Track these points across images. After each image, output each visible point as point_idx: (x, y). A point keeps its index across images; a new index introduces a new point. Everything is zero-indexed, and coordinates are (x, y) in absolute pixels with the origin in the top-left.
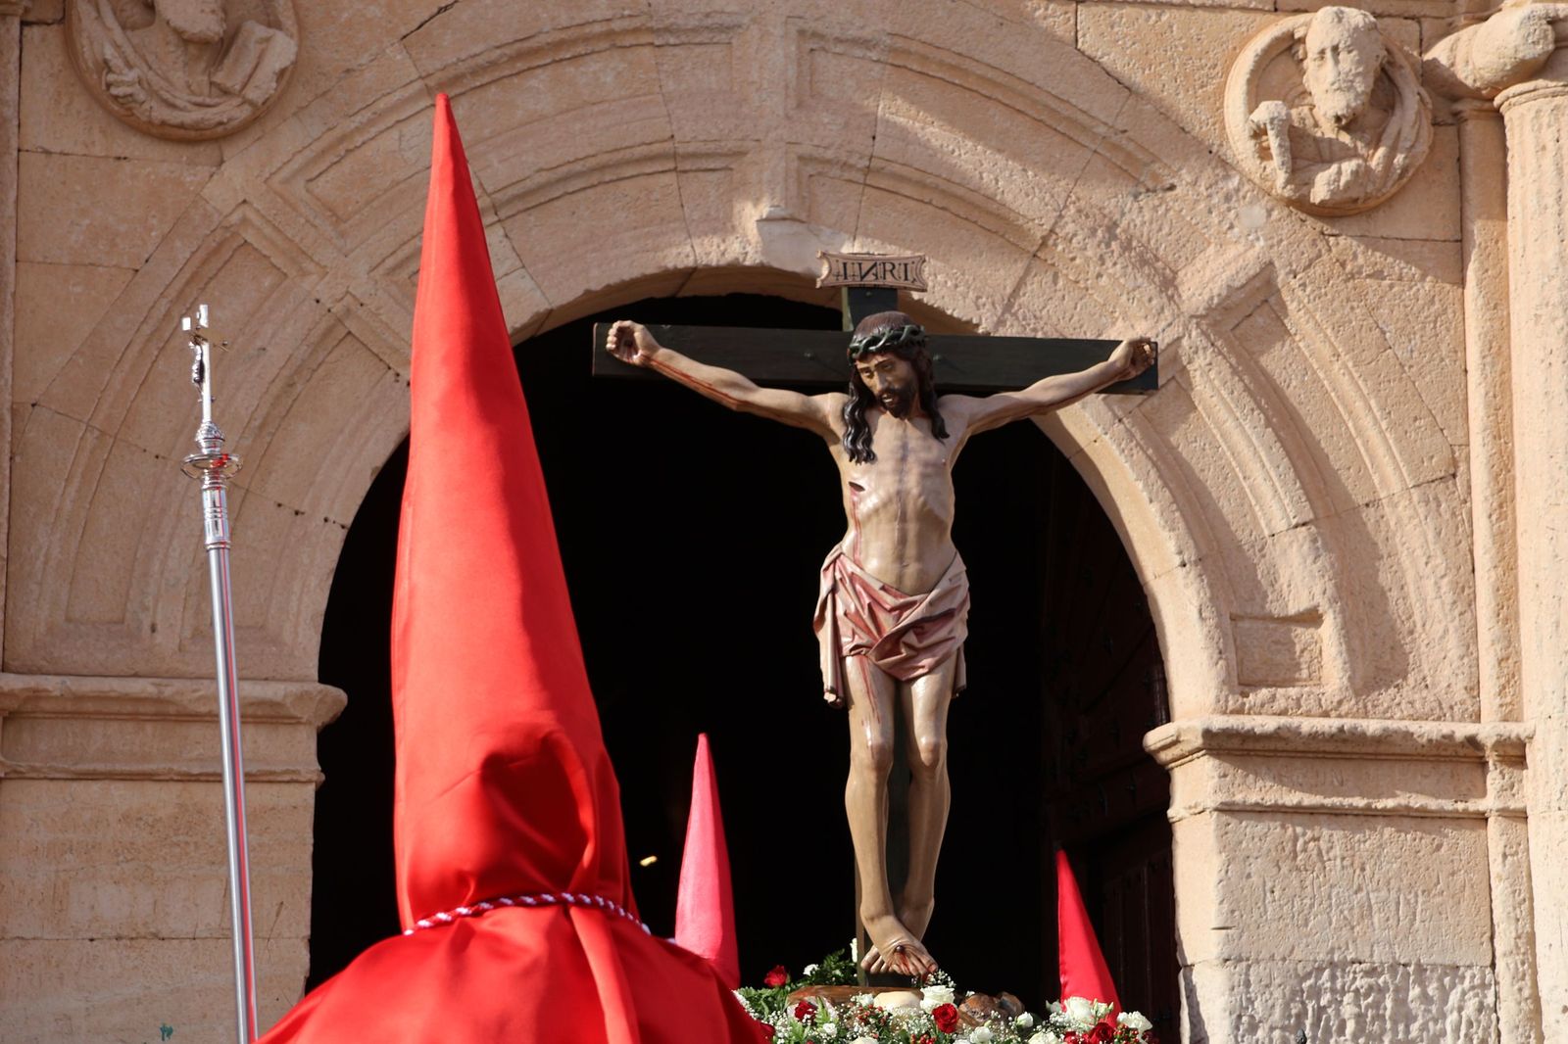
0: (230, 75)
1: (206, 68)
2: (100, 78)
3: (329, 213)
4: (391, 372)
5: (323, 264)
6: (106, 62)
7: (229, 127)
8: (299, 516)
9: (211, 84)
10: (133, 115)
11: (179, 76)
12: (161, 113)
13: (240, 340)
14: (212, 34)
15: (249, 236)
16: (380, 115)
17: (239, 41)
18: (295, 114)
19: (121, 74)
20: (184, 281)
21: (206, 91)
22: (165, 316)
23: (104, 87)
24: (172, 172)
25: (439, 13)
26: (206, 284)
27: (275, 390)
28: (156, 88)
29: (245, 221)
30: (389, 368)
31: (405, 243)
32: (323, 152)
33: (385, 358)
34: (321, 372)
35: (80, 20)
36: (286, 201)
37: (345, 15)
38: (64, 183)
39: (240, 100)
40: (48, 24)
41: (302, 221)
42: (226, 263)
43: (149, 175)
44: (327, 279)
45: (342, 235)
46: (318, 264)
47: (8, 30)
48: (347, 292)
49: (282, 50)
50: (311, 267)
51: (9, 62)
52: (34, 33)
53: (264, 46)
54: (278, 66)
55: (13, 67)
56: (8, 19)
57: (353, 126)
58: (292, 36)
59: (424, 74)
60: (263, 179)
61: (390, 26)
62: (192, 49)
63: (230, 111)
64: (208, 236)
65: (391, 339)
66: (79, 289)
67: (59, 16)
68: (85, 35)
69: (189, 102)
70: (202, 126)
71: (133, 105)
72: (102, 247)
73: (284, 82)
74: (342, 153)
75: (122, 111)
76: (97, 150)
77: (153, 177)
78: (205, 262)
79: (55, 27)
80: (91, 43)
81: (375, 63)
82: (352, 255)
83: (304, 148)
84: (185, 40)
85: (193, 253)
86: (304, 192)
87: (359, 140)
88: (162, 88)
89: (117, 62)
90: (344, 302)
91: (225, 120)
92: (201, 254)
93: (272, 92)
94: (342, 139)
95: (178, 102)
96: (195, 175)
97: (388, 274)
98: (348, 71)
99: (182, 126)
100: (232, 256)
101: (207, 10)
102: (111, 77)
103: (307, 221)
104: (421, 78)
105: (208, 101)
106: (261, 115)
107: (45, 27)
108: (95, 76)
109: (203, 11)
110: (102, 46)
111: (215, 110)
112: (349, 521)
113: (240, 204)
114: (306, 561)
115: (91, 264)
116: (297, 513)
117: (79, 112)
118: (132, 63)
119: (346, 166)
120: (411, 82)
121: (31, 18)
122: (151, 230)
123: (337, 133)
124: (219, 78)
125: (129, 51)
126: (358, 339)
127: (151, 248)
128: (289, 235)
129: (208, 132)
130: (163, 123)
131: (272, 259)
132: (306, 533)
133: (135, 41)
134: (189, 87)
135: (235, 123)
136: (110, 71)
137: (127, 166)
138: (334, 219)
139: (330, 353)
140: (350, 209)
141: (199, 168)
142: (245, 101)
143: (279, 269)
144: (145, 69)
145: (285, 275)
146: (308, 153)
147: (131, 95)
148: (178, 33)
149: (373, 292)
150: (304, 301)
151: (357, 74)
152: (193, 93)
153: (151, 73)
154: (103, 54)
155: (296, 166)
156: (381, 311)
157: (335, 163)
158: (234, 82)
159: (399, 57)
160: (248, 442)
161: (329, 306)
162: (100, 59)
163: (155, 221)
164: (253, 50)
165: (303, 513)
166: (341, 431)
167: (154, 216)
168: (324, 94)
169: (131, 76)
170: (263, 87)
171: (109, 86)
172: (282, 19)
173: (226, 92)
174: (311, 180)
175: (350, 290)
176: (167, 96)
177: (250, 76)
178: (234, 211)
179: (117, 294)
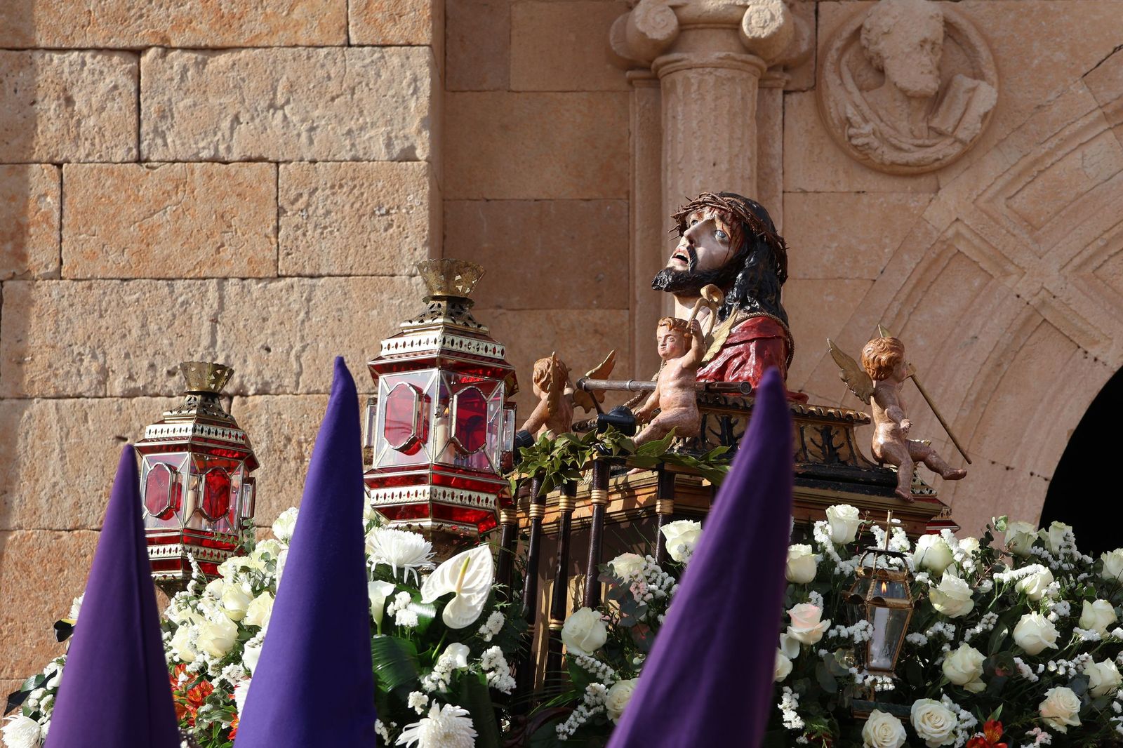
0: (944, 121)
1: (925, 116)
2: (843, 131)
3: (1025, 224)
4: (1080, 351)
5: (1022, 265)
6: (848, 119)
7: (943, 162)
8: (1009, 471)
9: (929, 128)
10: (869, 158)
11: (904, 125)
12: (890, 156)
13: (957, 330)
14: (930, 90)
15: (962, 246)
16: (1065, 141)
17: (951, 93)
18: (996, 146)
19: (859, 128)
20: (911, 286)
21: (925, 134)
22: (897, 315)
23: (846, 139)
24: (900, 200)
25: (1114, 52)
26: (929, 287)
27: (986, 370)
28: (886, 136)
29: (958, 235)
30: (1079, 347)
31: (1089, 244)
32: (1020, 175)
33: (1075, 339)
34: (1022, 353)
35: (828, 87)
36: (990, 217)
37: (1036, 62)
38: (817, 215)
39: (952, 140)
40: (804, 91)
41: (1004, 232)
42: (944, 269)
43: (882, 203)
44: (1025, 278)
45: (1037, 241)
46: (1017, 266)
47: (774, 100)
48: (1043, 288)
49: (986, 97)
50: (1011, 268)
51: (775, 124)
52: (793, 99)
53: (970, 94)
54: (982, 111)
55: (778, 128)
56: (774, 91)
57: (1043, 151)
58: (992, 84)
59: (1102, 104)
60: (972, 200)
61: (1073, 67)
62: (914, 103)
63: (945, 149)
64: (929, 249)
65: (1080, 324)
66: (831, 298)
67: (812, 84)
68: (832, 99)
69: (912, 145)
70: (922, 163)
71: (869, 151)
72: (846, 264)
73: (987, 122)
74: (1035, 174)
75: (861, 157)
76: (842, 187)
77: (885, 205)
78: (927, 270)
79: (809, 93)
80: (837, 105)
81: (1061, 98)
82: (1045, 257)
83: (1004, 173)
84: (908, 96)
85: (918, 264)
86: (1004, 206)
87: (1048, 162)
88: (891, 136)
89: (856, 119)
90: (1040, 296)
91: (941, 157)
92: (924, 265)
93: (978, 131)
94: (1036, 162)
95: (905, 146)
96: (918, 202)
97: (1076, 270)
98: (1039, 107)
99: (907, 164)
100: (948, 264)
101: (926, 71)
102: (852, 131)
103: (1008, 232)
104: (1100, 107)
105: (927, 142)
106: (969, 152)
107: (801, 93)
108: (840, 131)
109: (922, 73)
110: (845, 107)
111: (932, 149)
112: (1051, 475)
113: (953, 222)
114: (1017, 508)
115: (839, 278)
116: (1007, 468)
117: (827, 159)
118: (867, 118)
119: (1039, 184)
120: (1091, 112)
121: (790, 88)
122: (884, 248)
123: (1030, 158)
124: (936, 123)
125: (865, 108)
126: (1052, 325)
127: (885, 262)
128: (994, 244)
129: (928, 167)
130: (893, 163)
131: (981, 265)
132: (1015, 485)
133: (870, 100)
134: (912, 132)
135: (949, 158)
136: (851, 126)
137: (865, 199)
138: (1030, 228)
139: (1030, 336)
140: (1042, 219)
141: (921, 195)
142: (957, 140)
143: (986, 271)
144: (878, 121)
145: (991, 276)
146: (1007, 177)
147: (868, 144)
148: (904, 92)
149: (1063, 286)
150: (1006, 297)
151: (1046, 108)
152: (915, 137)
153: (883, 124)
154: (845, 113)
155: (998, 188)
156: (1071, 301)
157: (1030, 182)
158: (948, 127)
159: (1081, 92)
160: (965, 414)
161: (1027, 299)
162: (843, 118)
163: (887, 241)
164: (962, 98)
165: (1012, 469)
166: (1041, 400)
167: (887, 237)
168: (1019, 127)
169: (867, 129)
170: (971, 127)
171: (850, 138)
172: (985, 70)
173: (941, 134)
174: (1010, 198)
175: (1045, 285)
176: (895, 142)
177: (960, 120)
178: (949, 227)
179: (860, 300)
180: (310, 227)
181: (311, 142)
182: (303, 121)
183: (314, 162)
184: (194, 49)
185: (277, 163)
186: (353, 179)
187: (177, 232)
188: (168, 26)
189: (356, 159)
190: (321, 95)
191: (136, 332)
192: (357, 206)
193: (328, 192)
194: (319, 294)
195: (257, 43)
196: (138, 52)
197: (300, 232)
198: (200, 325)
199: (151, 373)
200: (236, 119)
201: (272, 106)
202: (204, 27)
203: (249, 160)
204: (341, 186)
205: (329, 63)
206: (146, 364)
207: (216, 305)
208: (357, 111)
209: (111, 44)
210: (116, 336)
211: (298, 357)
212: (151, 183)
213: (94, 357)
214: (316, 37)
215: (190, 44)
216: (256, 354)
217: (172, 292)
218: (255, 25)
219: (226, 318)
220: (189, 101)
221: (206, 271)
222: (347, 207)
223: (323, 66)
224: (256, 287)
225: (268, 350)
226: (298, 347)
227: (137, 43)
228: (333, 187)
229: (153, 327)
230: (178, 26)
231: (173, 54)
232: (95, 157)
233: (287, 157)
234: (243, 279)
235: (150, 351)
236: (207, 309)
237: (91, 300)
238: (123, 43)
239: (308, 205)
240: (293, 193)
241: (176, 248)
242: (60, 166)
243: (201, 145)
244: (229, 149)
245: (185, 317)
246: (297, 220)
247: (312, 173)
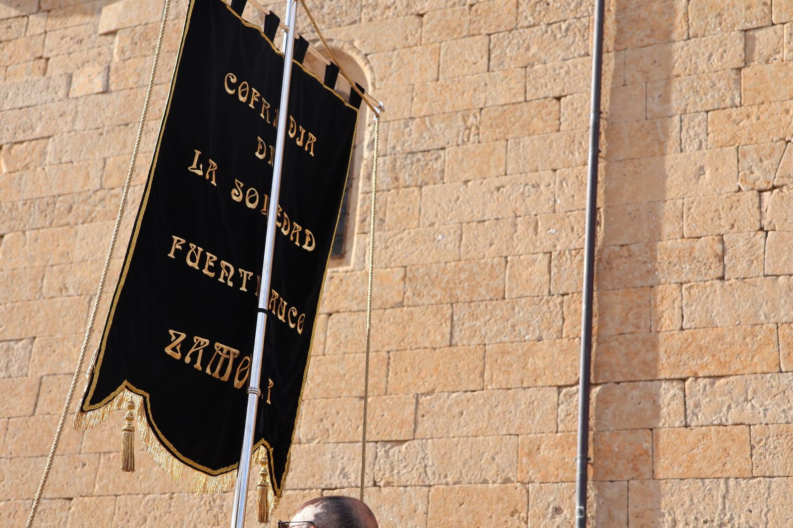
180: (767, 454)
181: (765, 415)
182: (761, 406)
183: (767, 424)
184: (709, 377)
185: (750, 426)
186: (787, 432)
187: (704, 457)
188: (697, 368)
189: (788, 423)
190: (769, 395)
191: (688, 503)
192: (790, 444)
193: (775, 438)
194: (774, 486)
195: (737, 373)
196: (684, 380)
197: (762, 457)
198: (717, 500)
199: (696, 522)
200: (729, 407)
201: (746, 400)
202: (713, 367)
203: (736, 424)
204: (781, 435)
205: (772, 380)
206: (693, 517)
207: (724, 491)
208: (786, 401)
209: (672, 377)
210: (679, 505)
211: (766, 515)
212: (691, 436)
213: (670, 514)
214: (765, 369)
215: (707, 375)
216: (745, 513)
217: (703, 484)
218: (736, 365)
219: (730, 496)
220: (707, 399)
221: (718, 475)
222: (785, 445)
223: (769, 382)
224: (743, 482)
225: (751, 511)
226: (765, 510)
227: (684, 376)
228: (777, 435)
229: (696, 501)
230: (702, 368)
231: (700, 380)
232: (667, 425)
233: (755, 423)
234: (737, 478)
235: (695, 511)
236: (720, 492)
237: (667, 488)
238: (678, 376)
239: (766, 444)
240: (758, 439)
241: (704, 464)
242: (651, 430)
243: (714, 418)
244: (727, 420)
245: (710, 496)
246: (761, 451)
247: (767, 430)
